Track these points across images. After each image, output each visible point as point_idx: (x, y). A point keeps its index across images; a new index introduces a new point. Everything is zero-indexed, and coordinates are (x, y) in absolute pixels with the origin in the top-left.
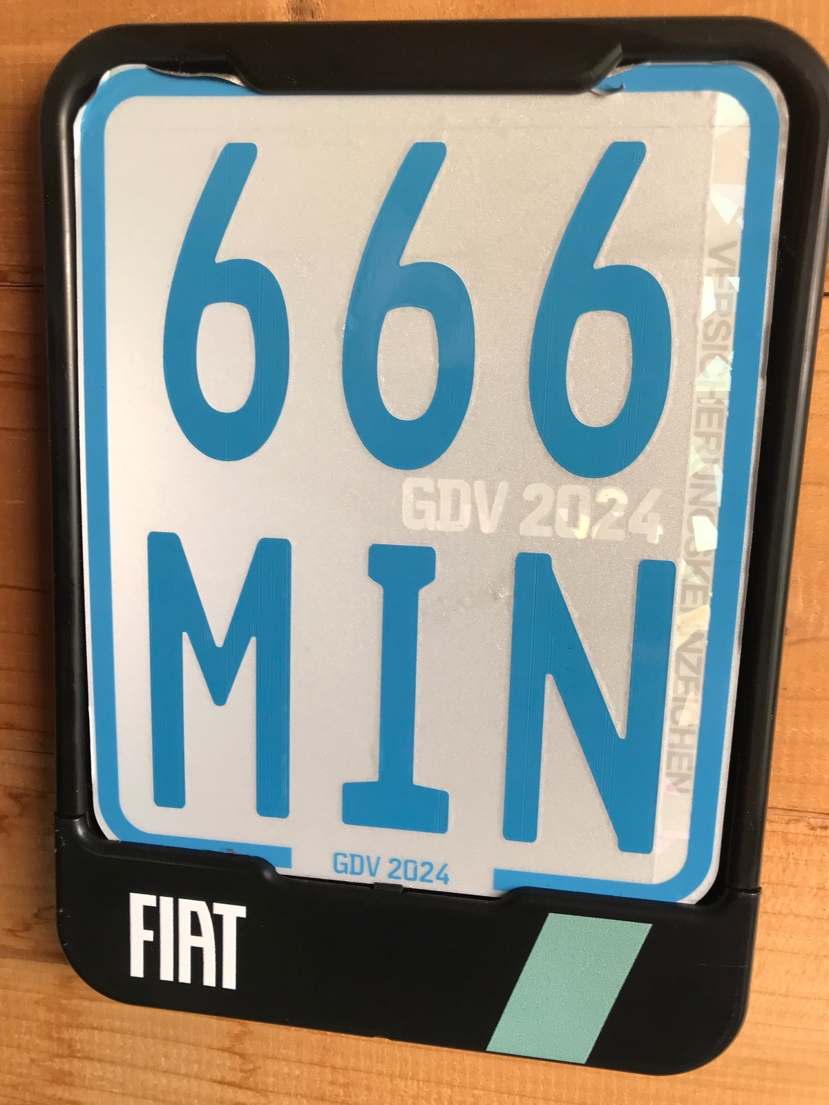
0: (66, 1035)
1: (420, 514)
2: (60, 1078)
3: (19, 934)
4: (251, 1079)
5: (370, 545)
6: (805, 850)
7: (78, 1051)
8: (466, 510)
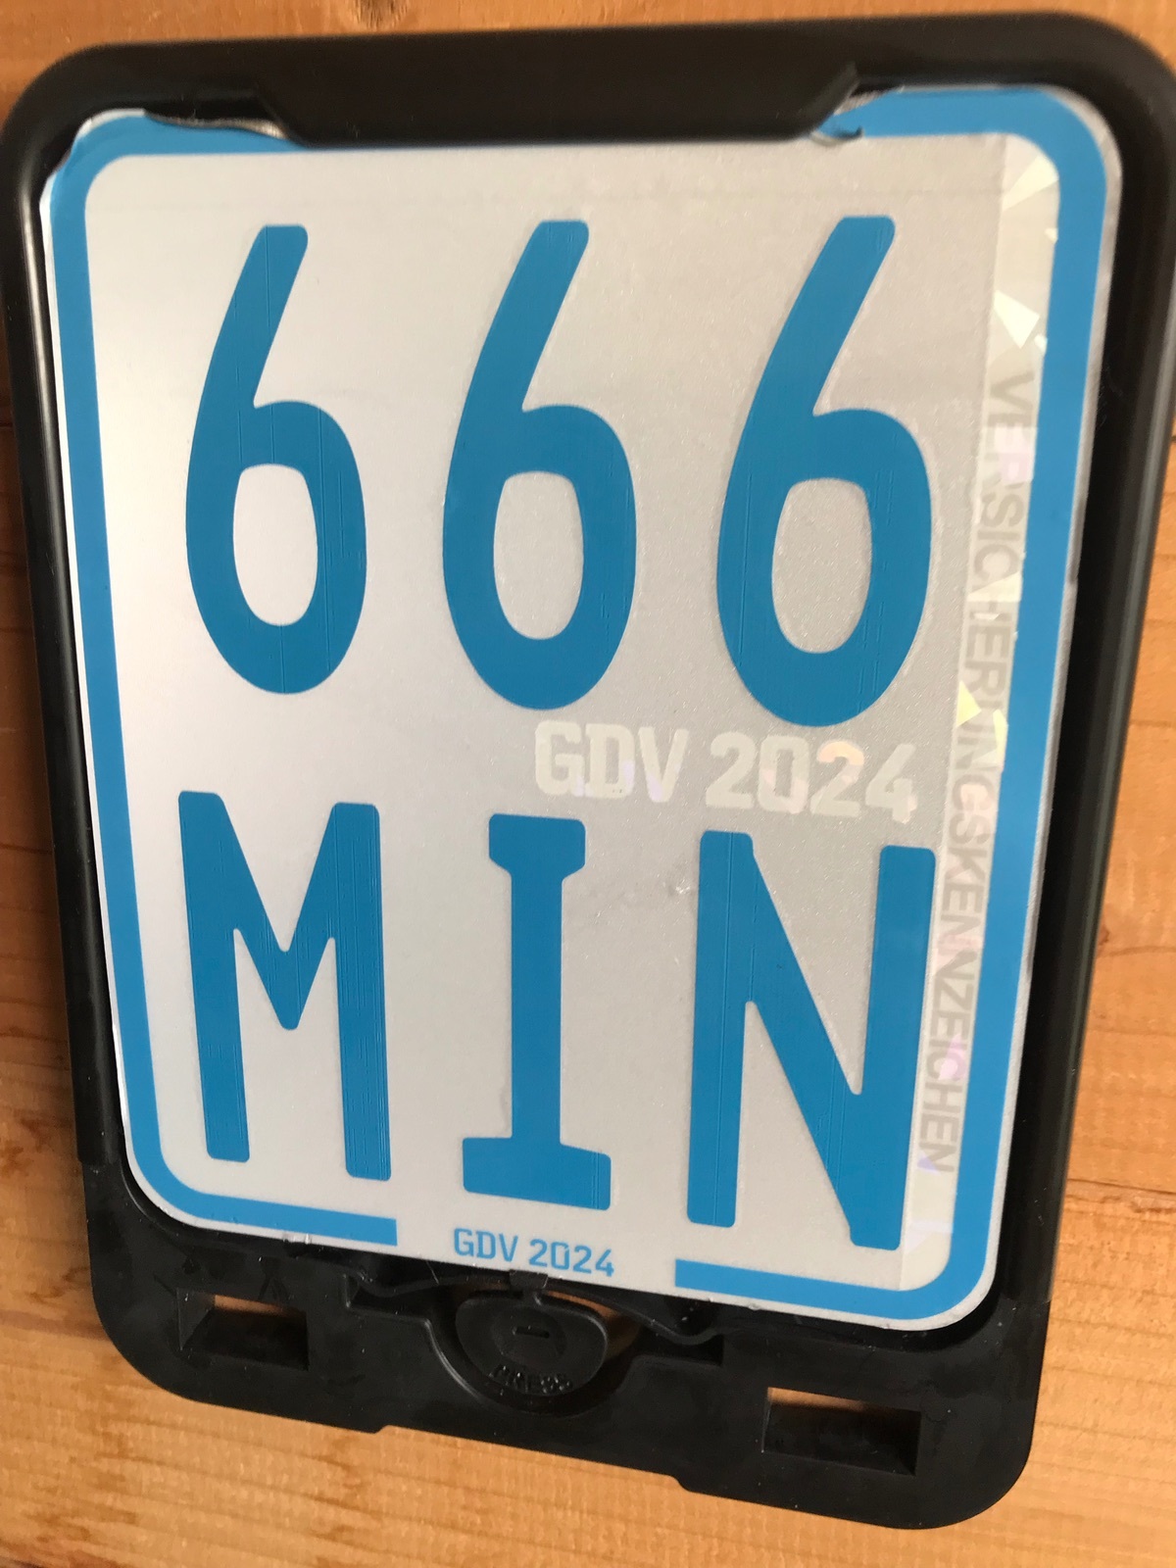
0: (114, 1429)
1: (561, 773)
2: (108, 1483)
3: (48, 1300)
4: (358, 1497)
5: (491, 815)
6: (1127, 1239)
7: (131, 1450)
8: (627, 767)
